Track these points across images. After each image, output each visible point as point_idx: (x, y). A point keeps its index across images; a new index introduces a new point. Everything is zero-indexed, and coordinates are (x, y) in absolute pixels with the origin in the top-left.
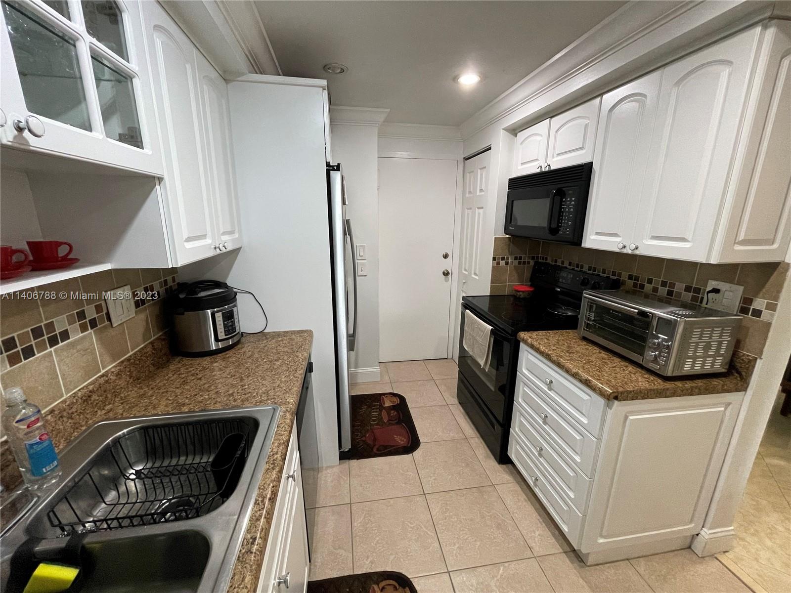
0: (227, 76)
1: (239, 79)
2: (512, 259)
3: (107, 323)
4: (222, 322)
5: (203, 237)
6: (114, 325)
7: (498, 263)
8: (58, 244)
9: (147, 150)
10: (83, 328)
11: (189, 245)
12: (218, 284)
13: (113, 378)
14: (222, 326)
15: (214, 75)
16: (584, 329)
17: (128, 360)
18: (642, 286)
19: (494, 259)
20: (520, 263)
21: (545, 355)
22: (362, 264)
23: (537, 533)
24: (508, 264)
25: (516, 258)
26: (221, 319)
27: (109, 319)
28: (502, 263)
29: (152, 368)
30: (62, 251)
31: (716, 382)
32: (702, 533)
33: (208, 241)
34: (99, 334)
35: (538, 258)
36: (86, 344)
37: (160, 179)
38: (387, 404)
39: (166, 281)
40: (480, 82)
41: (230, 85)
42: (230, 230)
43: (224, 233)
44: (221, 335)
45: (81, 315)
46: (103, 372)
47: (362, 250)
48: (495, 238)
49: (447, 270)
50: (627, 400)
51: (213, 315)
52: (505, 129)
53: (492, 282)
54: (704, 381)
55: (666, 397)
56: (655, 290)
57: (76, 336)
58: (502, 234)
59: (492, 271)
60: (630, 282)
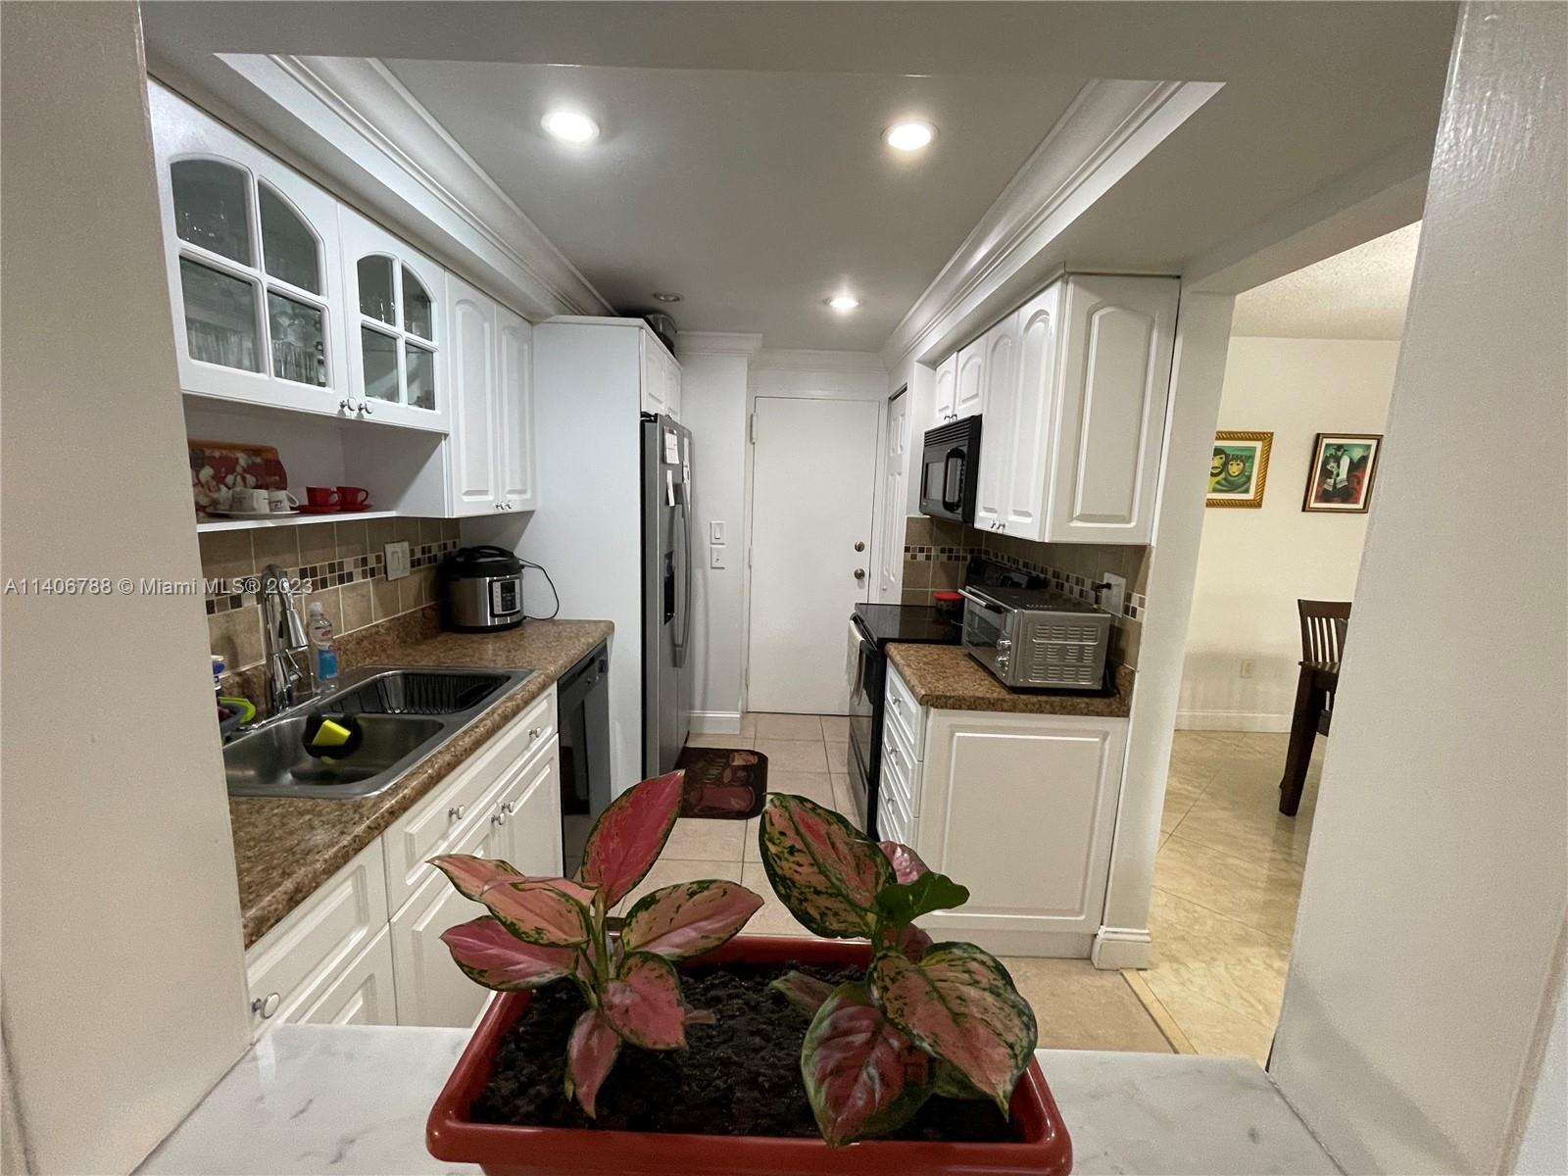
0: (532, 318)
1: (548, 320)
2: (936, 550)
3: (383, 575)
4: (499, 594)
5: (485, 492)
6: (390, 579)
7: (914, 557)
8: (359, 490)
9: (437, 411)
10: (364, 575)
11: (466, 499)
12: (502, 552)
13: (382, 631)
14: (500, 599)
15: (516, 321)
17: (398, 619)
19: (907, 549)
20: (949, 558)
21: (896, 666)
22: (719, 551)
24: (930, 559)
25: (943, 551)
26: (499, 590)
27: (386, 573)
28: (921, 557)
29: (419, 636)
30: (361, 496)
32: (1100, 932)
33: (490, 497)
34: (377, 583)
35: (980, 551)
36: (364, 591)
37: (446, 435)
38: (738, 762)
39: (445, 545)
40: (859, 307)
41: (536, 327)
42: (518, 487)
43: (511, 492)
44: (498, 610)
45: (364, 561)
46: (374, 623)
47: (718, 530)
48: (908, 518)
49: (862, 570)
51: (491, 583)
52: (919, 362)
53: (905, 584)
57: (358, 580)
58: (918, 515)
59: (904, 568)
60: (1054, 581)
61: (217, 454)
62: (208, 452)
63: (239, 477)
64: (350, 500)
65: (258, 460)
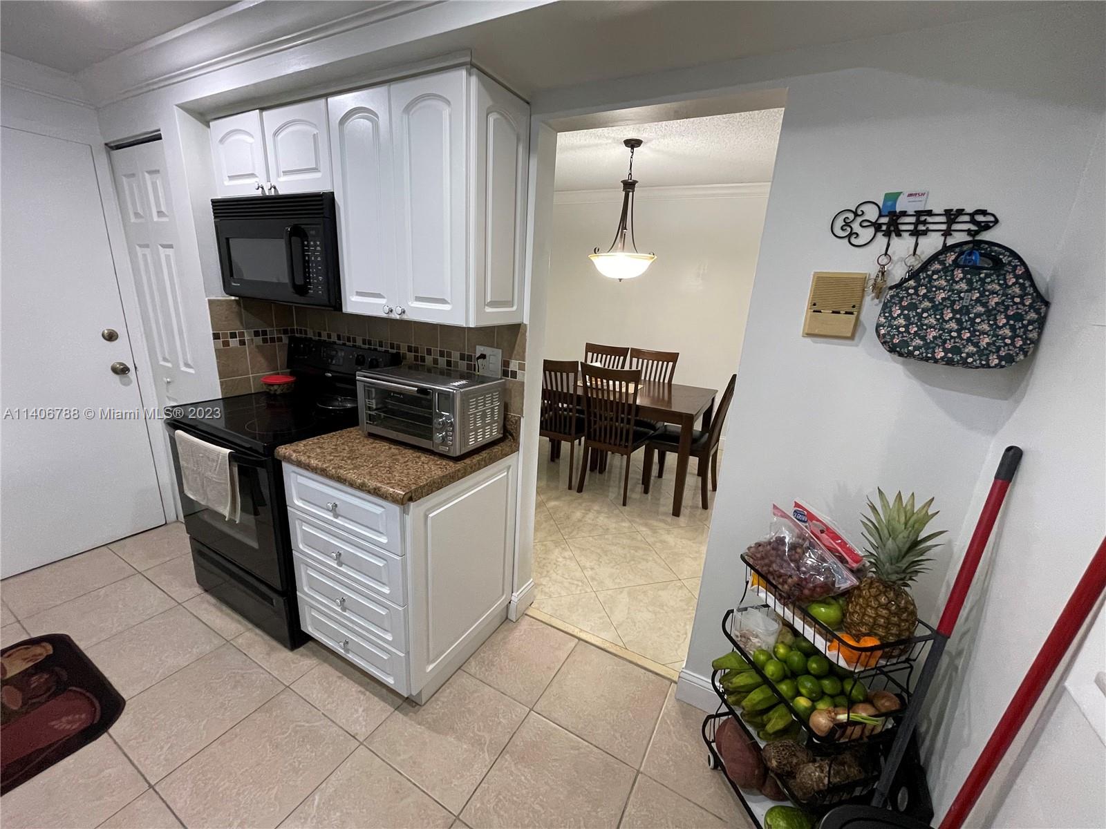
2: (249, 334)
7: (226, 344)
16: (367, 423)
18: (423, 359)
19: (216, 336)
20: (265, 341)
21: (319, 471)
23: (360, 710)
24: (245, 344)
25: (256, 334)
28: (234, 343)
31: (496, 449)
32: (513, 598)
35: (293, 331)
48: (209, 301)
49: (121, 364)
50: (423, 497)
52: (181, 108)
53: (221, 375)
54: (487, 451)
55: (459, 479)
56: (436, 362)
58: (221, 295)
59: (218, 357)
60: (411, 355)
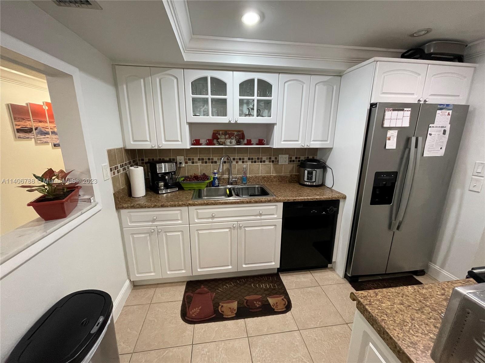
3: (277, 163)
4: (307, 174)
5: (297, 141)
6: (279, 164)
9: (271, 117)
10: (270, 162)
13: (272, 177)
14: (306, 176)
15: (328, 78)
17: (280, 175)
22: (477, 181)
26: (307, 173)
27: (278, 162)
30: (263, 141)
33: (299, 142)
34: (273, 164)
36: (269, 166)
37: (275, 124)
41: (342, 76)
42: (321, 139)
43: (316, 141)
44: (306, 179)
45: (270, 158)
46: (272, 174)
47: (480, 167)
51: (305, 170)
57: (267, 163)
61: (230, 132)
62: (228, 132)
63: (234, 137)
64: (261, 142)
65: (240, 133)
